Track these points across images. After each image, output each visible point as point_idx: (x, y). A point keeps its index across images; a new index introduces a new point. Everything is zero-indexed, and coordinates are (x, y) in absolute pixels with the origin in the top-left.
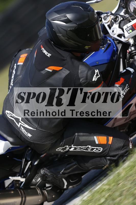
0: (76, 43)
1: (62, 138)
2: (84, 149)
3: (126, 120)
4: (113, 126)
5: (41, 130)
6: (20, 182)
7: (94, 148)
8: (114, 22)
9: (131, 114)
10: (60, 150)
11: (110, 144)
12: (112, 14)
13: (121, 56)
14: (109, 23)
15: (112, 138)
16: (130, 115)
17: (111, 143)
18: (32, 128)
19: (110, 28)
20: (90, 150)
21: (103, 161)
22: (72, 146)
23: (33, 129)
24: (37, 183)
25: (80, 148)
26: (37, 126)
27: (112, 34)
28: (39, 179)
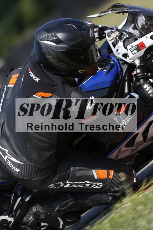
0: (68, 66)
1: (55, 173)
2: (81, 185)
3: (131, 152)
4: (117, 158)
5: (30, 165)
6: (8, 222)
7: (93, 184)
8: (119, 40)
9: (138, 144)
10: (53, 187)
11: (110, 179)
12: (117, 30)
13: (126, 79)
14: (113, 41)
15: (113, 172)
16: (136, 146)
17: (112, 178)
18: (20, 161)
19: (114, 46)
20: (89, 186)
21: (104, 196)
22: (67, 182)
23: (21, 163)
24: (28, 221)
25: (77, 184)
26: (25, 160)
27: (116, 53)
28: (31, 217)
